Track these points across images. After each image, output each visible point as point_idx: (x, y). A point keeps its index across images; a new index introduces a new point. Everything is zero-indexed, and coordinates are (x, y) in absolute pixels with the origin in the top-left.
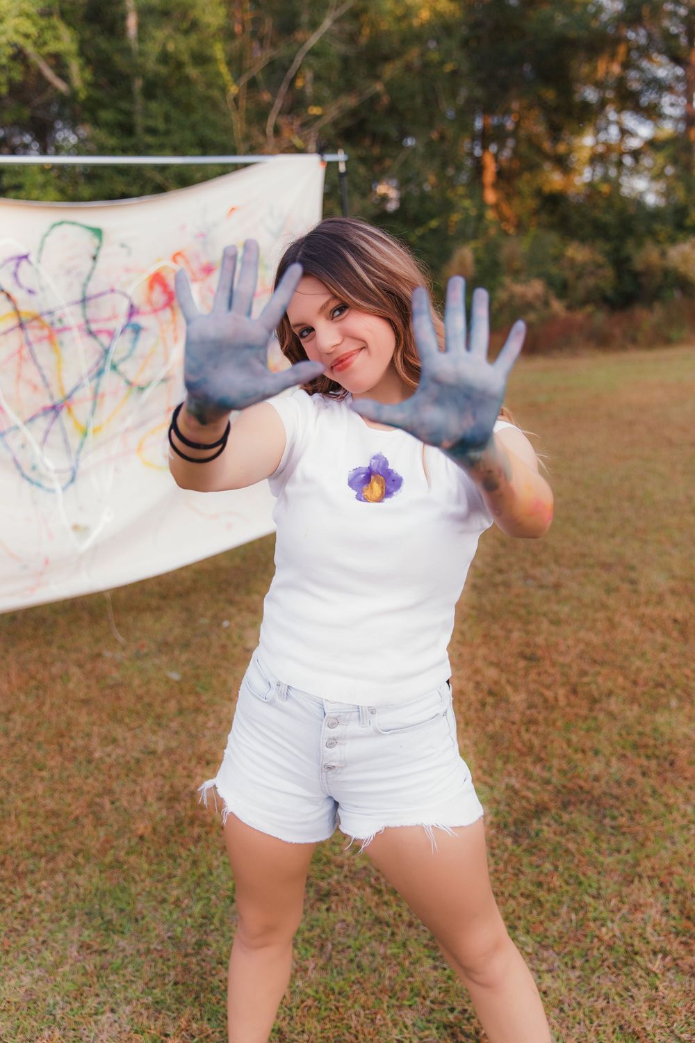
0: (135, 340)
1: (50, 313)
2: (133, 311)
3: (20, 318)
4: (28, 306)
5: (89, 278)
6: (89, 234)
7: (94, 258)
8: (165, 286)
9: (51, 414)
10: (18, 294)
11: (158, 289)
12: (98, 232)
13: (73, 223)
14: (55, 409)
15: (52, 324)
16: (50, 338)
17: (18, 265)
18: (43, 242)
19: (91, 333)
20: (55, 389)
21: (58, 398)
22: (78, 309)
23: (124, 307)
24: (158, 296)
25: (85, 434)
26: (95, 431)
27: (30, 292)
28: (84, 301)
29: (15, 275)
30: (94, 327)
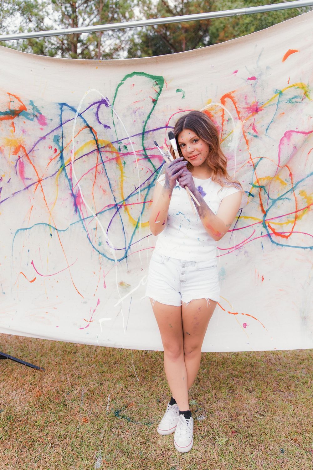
1: (119, 142)
3: (98, 145)
4: (104, 136)
5: (149, 117)
6: (153, 82)
7: (155, 101)
9: (114, 210)
10: (98, 128)
13: (143, 74)
14: (117, 207)
15: (120, 150)
16: (117, 159)
17: (98, 107)
18: (117, 91)
19: (146, 157)
20: (117, 194)
21: (119, 200)
22: (139, 139)
27: (105, 126)
28: (144, 133)
29: (97, 114)
30: (149, 153)
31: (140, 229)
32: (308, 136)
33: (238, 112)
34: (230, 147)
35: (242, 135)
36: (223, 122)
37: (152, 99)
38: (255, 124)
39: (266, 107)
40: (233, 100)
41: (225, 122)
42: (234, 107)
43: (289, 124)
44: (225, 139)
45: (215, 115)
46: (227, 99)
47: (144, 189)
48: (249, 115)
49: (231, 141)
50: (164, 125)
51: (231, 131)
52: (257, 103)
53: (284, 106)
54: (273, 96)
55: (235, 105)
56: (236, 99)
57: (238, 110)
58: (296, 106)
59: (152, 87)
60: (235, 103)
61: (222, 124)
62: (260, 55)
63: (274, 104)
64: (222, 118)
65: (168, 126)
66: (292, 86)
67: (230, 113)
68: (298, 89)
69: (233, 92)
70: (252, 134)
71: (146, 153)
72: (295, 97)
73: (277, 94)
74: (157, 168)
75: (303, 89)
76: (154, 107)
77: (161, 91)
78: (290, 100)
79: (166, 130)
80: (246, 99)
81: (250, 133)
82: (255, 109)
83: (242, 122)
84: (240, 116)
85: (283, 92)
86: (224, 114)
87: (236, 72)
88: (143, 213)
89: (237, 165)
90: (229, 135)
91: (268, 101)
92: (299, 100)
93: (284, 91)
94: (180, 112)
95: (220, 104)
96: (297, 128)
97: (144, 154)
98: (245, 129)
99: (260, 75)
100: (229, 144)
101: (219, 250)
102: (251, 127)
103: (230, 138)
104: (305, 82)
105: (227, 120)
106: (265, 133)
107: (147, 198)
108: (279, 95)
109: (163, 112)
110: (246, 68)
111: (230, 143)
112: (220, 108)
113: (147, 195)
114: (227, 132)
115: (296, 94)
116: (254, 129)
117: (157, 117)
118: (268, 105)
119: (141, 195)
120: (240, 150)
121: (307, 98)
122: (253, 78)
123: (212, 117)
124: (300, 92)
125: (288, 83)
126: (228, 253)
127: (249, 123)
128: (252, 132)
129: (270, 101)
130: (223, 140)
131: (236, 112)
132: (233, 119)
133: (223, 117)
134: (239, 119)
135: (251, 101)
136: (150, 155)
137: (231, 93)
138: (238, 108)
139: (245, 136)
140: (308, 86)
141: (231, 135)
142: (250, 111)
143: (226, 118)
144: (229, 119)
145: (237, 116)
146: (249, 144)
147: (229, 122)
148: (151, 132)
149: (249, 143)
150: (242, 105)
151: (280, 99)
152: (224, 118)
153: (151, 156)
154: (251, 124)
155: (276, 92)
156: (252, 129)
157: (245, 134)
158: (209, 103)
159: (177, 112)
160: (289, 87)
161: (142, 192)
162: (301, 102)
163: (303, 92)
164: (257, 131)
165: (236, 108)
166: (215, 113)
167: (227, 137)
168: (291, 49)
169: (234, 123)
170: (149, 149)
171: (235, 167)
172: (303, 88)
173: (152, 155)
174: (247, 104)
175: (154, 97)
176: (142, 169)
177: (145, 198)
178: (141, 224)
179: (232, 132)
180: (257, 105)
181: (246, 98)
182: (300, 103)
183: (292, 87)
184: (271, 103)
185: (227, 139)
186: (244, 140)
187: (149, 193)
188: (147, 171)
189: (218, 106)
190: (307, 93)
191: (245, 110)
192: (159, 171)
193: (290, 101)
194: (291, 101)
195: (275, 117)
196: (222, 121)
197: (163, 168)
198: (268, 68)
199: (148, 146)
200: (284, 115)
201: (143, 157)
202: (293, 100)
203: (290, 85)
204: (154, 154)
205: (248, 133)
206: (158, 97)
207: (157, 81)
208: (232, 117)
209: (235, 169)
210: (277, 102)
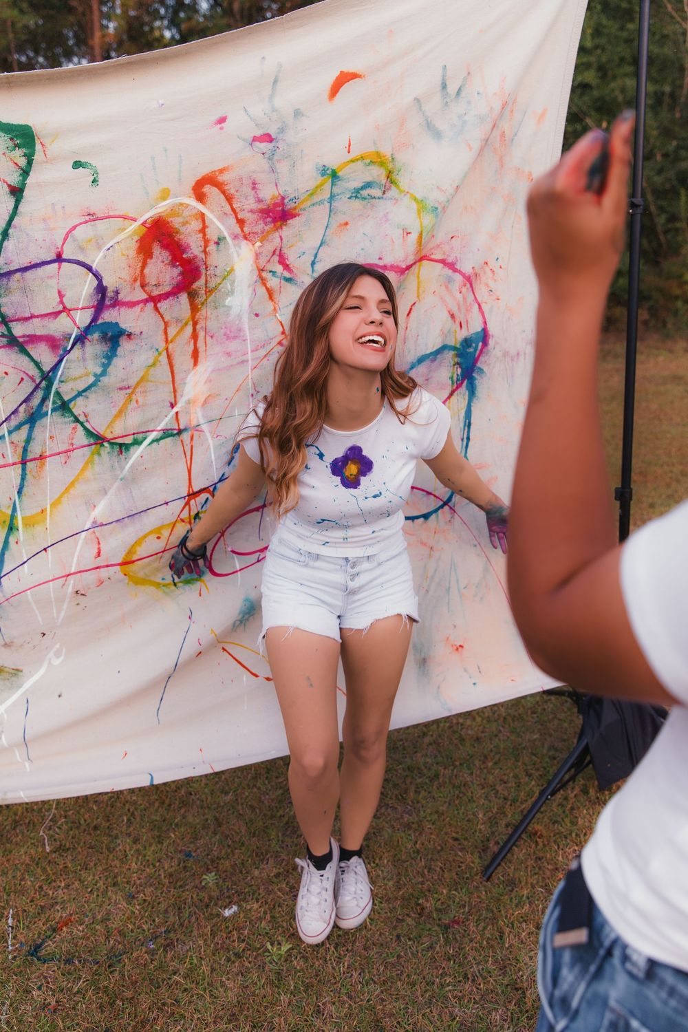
0: (110, 356)
2: (103, 298)
8: (176, 250)
11: (160, 256)
12: (24, 137)
23: (82, 290)
24: (161, 272)
25: (11, 528)
26: (29, 523)
31: (21, 534)
32: (405, 276)
33: (241, 222)
34: (230, 308)
35: (255, 277)
36: (206, 246)
37: (9, 186)
38: (285, 250)
39: (304, 210)
40: (223, 192)
41: (212, 247)
42: (227, 208)
43: (362, 249)
44: (216, 288)
45: (183, 229)
46: (207, 189)
47: (18, 427)
48: (267, 228)
49: (231, 292)
50: (52, 256)
51: (228, 269)
52: (283, 198)
53: (343, 204)
54: (318, 182)
55: (231, 205)
56: (231, 190)
57: (240, 216)
58: (373, 206)
59: (4, 154)
60: (229, 199)
61: (205, 251)
62: (275, 82)
63: (322, 202)
64: (201, 235)
65: (64, 256)
66: (357, 160)
67: (220, 225)
68: (371, 167)
69: (222, 171)
70: (279, 274)
71: (9, 330)
72: (368, 185)
73: (325, 177)
74: (46, 368)
75: (382, 166)
76: (16, 207)
77: (30, 163)
78: (357, 191)
79: (59, 268)
80: (254, 188)
81: (274, 273)
82: (279, 214)
83: (253, 245)
84: (246, 230)
85: (340, 174)
86: (205, 227)
87: (222, 120)
88: (25, 489)
89: (252, 351)
90: (224, 279)
91: (309, 193)
92: (376, 192)
93: (340, 171)
94: (90, 221)
95: (193, 202)
96: (380, 259)
97: (6, 333)
98: (262, 262)
99: (282, 130)
100: (227, 301)
101: (235, 556)
102: (276, 258)
103: (228, 284)
104: (386, 150)
105: (216, 240)
106: (310, 272)
107: (29, 449)
108: (330, 180)
109: (44, 220)
110: (246, 110)
111: (229, 299)
112: (194, 212)
113: (28, 440)
114: (218, 272)
115: (369, 179)
116: (282, 261)
117: (27, 235)
118: (309, 203)
119: (12, 443)
120: (257, 315)
121: (393, 187)
122: (268, 138)
123: (177, 233)
124: (377, 173)
125: (349, 152)
126: (258, 561)
127: (268, 248)
128: (279, 268)
129: (312, 195)
130: (211, 291)
131: (235, 221)
132: (229, 239)
133: (205, 235)
134: (246, 238)
135: (268, 193)
136: (24, 336)
137: (217, 173)
138: (238, 210)
139: (263, 281)
140: (393, 159)
141: (229, 277)
142: (269, 219)
143: (212, 234)
144: (219, 239)
145: (238, 230)
146: (276, 301)
147: (222, 245)
148: (18, 275)
149: (276, 296)
150: (246, 204)
151: (336, 190)
152: (208, 236)
153: (26, 339)
154: (274, 252)
155: (324, 171)
156: (277, 264)
157: (264, 274)
158: (164, 199)
159: (83, 219)
160: (352, 161)
161: (14, 435)
162: (382, 198)
163: (384, 173)
164: (291, 266)
165: (233, 210)
166: (184, 224)
167: (220, 284)
168: (345, 70)
169: (232, 250)
170: (18, 320)
171: (250, 356)
172: (382, 164)
173: (28, 336)
174: (259, 201)
175: (14, 179)
176: (6, 373)
177: (25, 450)
178: (23, 518)
179: (232, 270)
180: (283, 204)
181: (254, 185)
182: (381, 200)
183: (360, 161)
184: (316, 199)
185: (220, 287)
186: (262, 291)
187: (33, 436)
188: (20, 377)
189: (187, 205)
190: (394, 176)
191: (255, 216)
192: (56, 377)
193: (356, 194)
194: (359, 195)
195: (327, 233)
196: (202, 244)
197: (64, 368)
198: (298, 114)
199: (13, 311)
200: (348, 227)
201: (4, 340)
202: (365, 193)
203: (353, 155)
204: (33, 333)
205: (271, 272)
206: (25, 179)
207: (16, 136)
208: (226, 234)
209: (250, 362)
210: (329, 196)
